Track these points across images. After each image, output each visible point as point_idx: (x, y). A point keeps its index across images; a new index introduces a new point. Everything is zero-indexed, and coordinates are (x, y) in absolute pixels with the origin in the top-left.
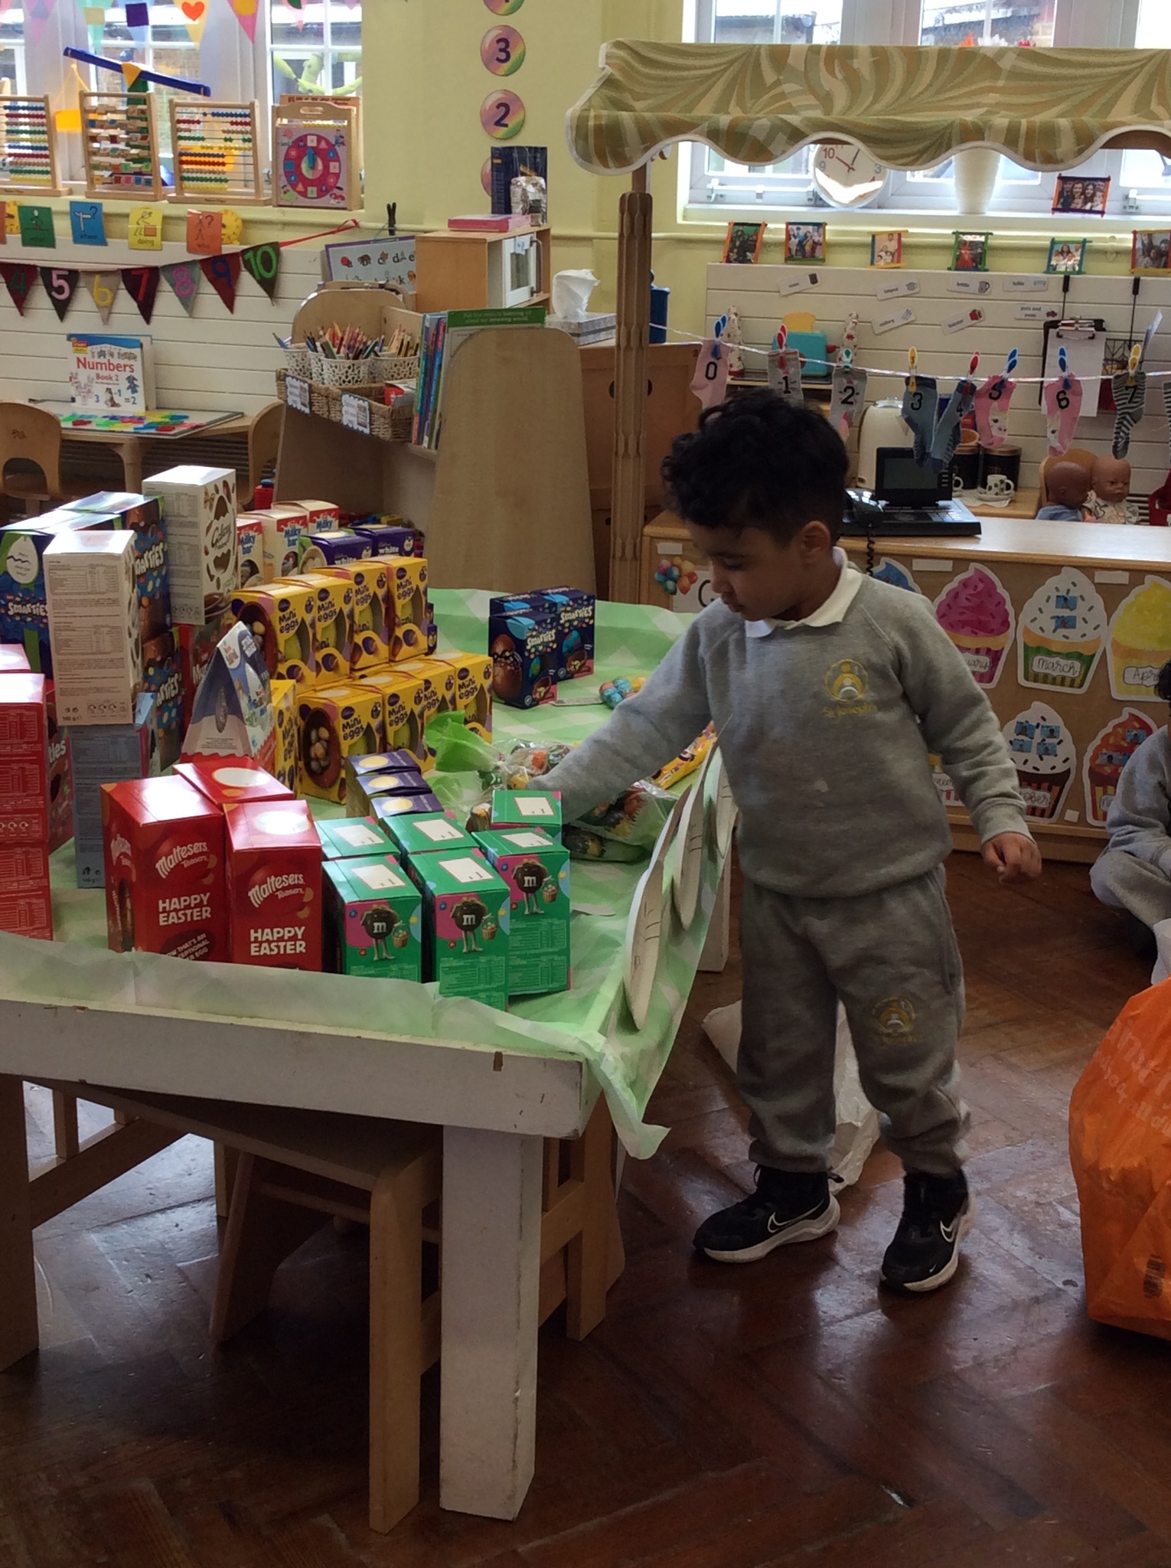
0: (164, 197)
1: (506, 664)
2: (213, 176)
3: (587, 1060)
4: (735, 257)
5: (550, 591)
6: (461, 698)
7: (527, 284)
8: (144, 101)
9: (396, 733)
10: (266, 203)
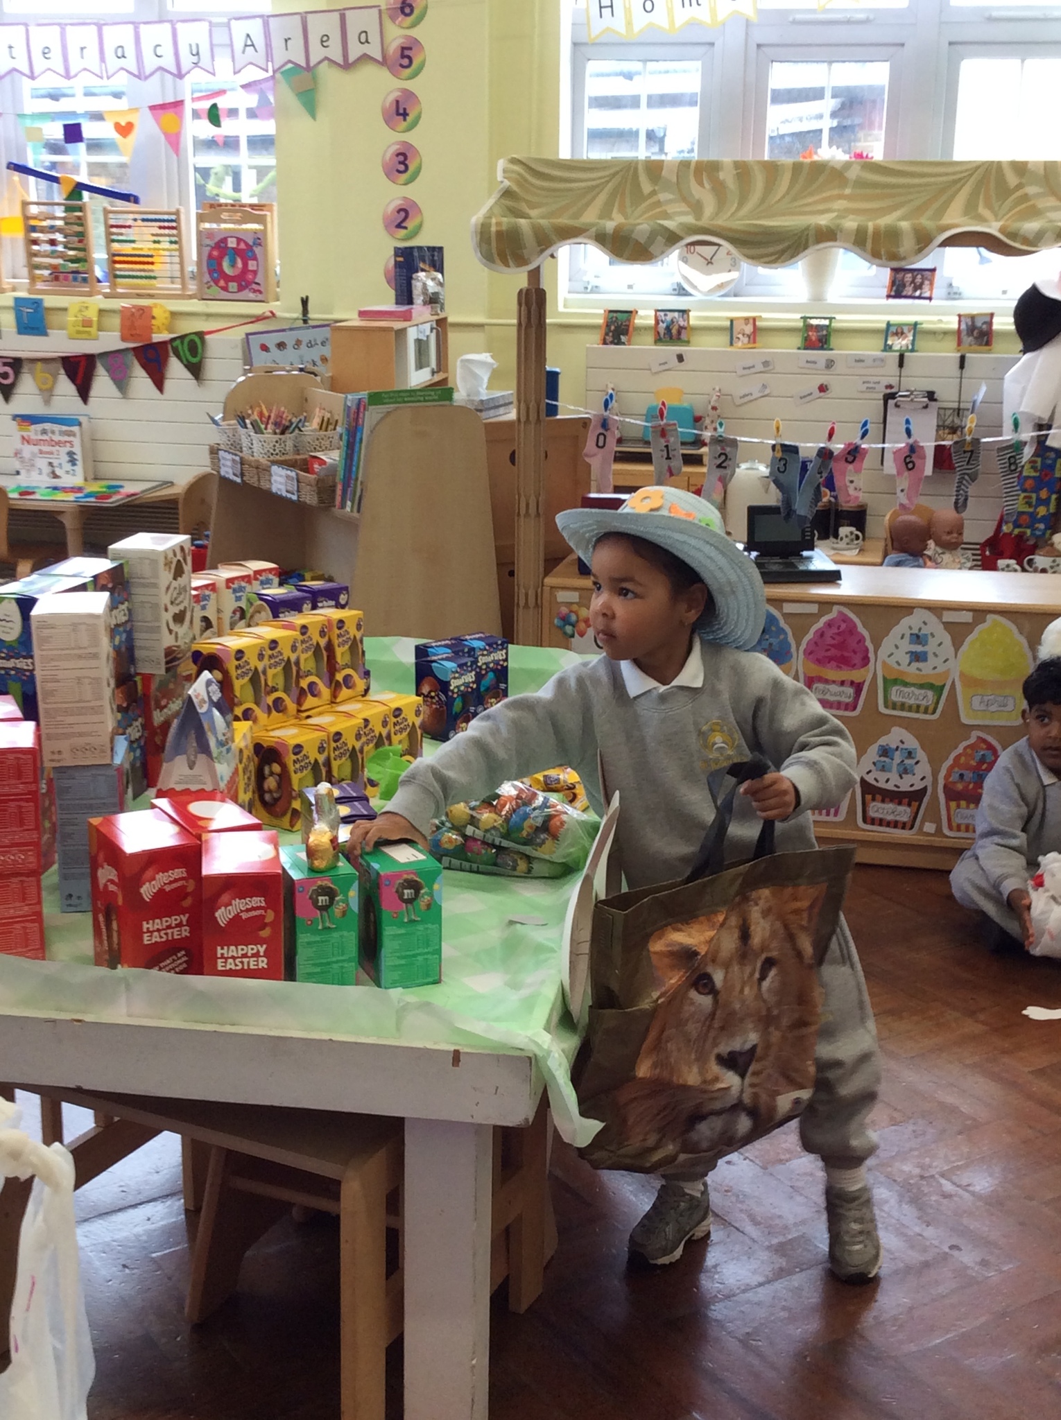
0: (99, 293)
1: (432, 703)
2: (143, 274)
3: (535, 1055)
4: (611, 339)
5: (468, 637)
6: (395, 734)
7: (428, 366)
8: (80, 209)
9: (339, 767)
10: (190, 297)
